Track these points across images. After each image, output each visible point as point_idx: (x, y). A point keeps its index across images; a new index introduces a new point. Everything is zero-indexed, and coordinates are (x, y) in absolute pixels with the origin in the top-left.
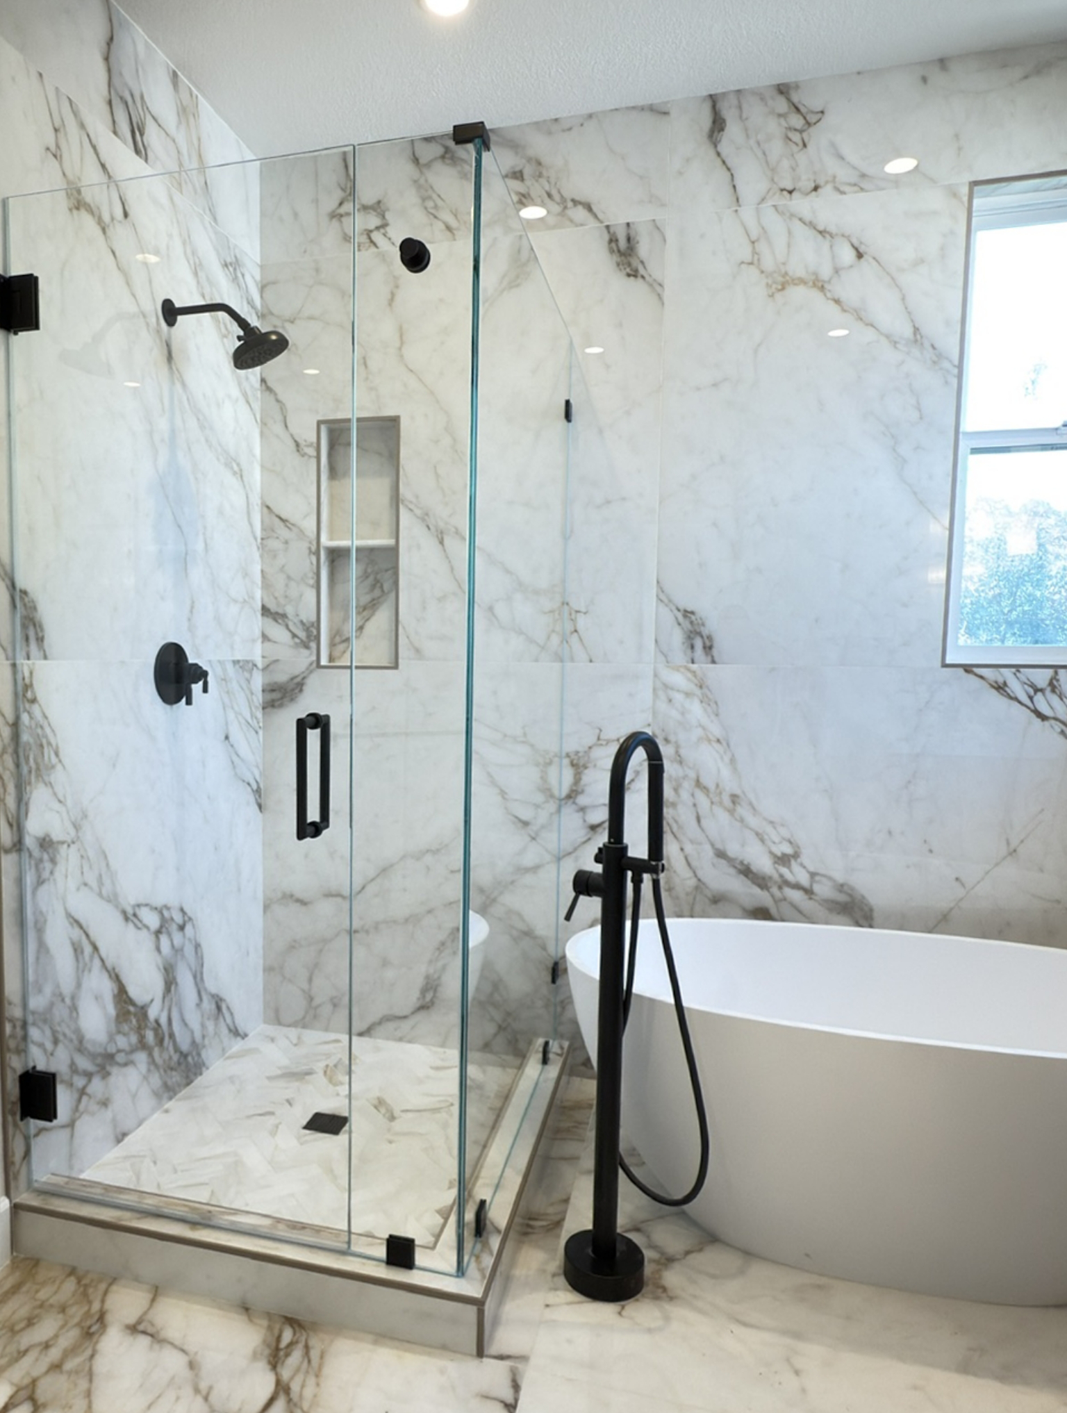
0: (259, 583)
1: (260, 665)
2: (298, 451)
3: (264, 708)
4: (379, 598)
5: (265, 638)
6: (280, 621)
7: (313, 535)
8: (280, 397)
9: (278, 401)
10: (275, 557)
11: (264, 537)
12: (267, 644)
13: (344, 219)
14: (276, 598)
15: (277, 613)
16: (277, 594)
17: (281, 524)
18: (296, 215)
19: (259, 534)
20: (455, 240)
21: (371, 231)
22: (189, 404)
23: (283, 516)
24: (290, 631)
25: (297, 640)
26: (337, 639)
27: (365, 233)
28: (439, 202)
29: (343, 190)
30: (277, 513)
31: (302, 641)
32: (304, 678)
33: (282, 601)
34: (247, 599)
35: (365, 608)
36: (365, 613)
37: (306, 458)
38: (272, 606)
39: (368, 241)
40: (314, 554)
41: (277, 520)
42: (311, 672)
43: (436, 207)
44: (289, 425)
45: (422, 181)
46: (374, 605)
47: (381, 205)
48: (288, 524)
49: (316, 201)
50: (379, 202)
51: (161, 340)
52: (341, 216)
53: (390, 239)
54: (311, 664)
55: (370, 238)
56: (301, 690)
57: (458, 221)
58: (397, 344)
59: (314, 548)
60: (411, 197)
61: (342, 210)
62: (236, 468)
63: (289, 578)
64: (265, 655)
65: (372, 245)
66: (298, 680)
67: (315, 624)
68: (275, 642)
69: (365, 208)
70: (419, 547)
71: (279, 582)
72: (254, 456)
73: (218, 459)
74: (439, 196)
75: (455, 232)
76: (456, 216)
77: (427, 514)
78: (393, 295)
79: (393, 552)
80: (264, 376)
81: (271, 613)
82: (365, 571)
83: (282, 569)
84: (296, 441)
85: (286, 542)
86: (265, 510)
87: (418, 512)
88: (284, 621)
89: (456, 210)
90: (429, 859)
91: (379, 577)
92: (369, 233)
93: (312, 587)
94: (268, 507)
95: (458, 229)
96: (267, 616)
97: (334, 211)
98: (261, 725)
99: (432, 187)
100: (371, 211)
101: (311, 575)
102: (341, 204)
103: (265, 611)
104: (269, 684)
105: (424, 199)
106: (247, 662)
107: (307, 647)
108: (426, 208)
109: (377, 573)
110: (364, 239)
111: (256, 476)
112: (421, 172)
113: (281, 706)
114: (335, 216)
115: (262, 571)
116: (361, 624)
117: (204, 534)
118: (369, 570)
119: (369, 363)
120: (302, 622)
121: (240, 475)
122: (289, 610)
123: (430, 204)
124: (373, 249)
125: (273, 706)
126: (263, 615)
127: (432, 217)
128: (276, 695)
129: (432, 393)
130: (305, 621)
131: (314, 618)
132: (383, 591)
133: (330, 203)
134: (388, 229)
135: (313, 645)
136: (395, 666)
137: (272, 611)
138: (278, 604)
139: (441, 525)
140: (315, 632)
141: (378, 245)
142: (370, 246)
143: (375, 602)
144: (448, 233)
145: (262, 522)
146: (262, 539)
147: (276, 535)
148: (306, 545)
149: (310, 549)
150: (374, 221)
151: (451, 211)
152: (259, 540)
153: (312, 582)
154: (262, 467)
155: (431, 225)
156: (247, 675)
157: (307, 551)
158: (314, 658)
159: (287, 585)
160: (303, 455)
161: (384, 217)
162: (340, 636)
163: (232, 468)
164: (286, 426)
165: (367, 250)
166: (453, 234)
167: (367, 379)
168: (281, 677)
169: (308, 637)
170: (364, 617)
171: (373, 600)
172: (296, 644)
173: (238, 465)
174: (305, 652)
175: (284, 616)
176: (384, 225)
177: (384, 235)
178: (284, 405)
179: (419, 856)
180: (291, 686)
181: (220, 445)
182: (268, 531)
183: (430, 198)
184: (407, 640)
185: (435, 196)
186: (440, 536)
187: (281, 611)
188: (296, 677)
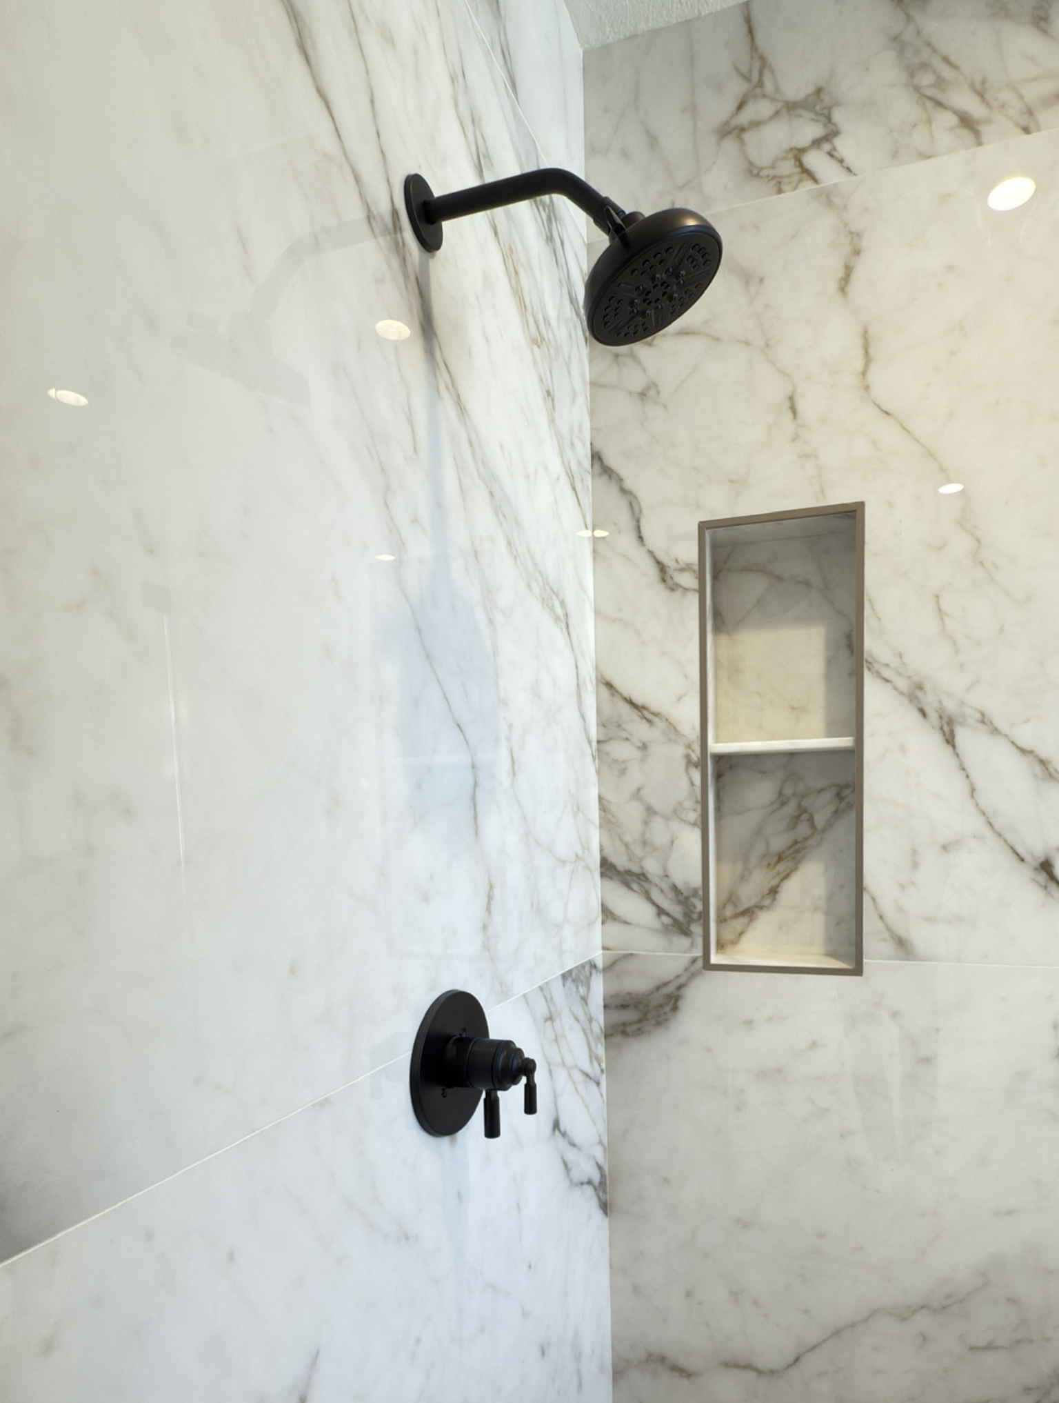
0: (597, 821)
1: (600, 964)
2: (664, 580)
3: (607, 1036)
4: (806, 839)
5: (608, 914)
6: (635, 886)
7: (693, 733)
8: (628, 484)
9: (624, 491)
10: (623, 772)
11: (601, 738)
12: (613, 927)
13: (746, 136)
14: (626, 845)
15: (629, 872)
16: (628, 838)
17: (634, 715)
18: (653, 141)
19: (594, 733)
20: (980, 144)
21: (803, 151)
22: (473, 454)
23: (638, 700)
24: (654, 903)
25: (665, 919)
26: (729, 911)
27: (791, 155)
28: (947, 73)
29: (746, 78)
30: (626, 694)
31: (675, 921)
32: (680, 987)
33: (638, 850)
34: (580, 854)
35: (780, 858)
36: (782, 867)
37: (678, 594)
38: (621, 861)
39: (799, 170)
40: (696, 766)
41: (626, 708)
42: (693, 976)
43: (940, 82)
44: (645, 534)
45: (909, 35)
46: (797, 851)
47: (823, 96)
48: (647, 714)
49: (692, 109)
50: (819, 91)
51: (406, 276)
52: (743, 129)
53: (841, 161)
54: (694, 961)
55: (801, 165)
56: (675, 1008)
57: (988, 104)
58: (859, 364)
59: (695, 756)
60: (886, 69)
61: (745, 117)
62: (559, 611)
63: (650, 811)
64: (609, 944)
65: (805, 176)
66: (670, 989)
67: (700, 892)
68: (626, 923)
69: (792, 107)
70: (903, 749)
71: (631, 816)
72: (585, 592)
73: (529, 586)
74: (946, 60)
75: (980, 128)
76: (981, 95)
77: (920, 687)
78: (848, 270)
79: (852, 758)
80: (597, 447)
81: (618, 872)
82: (780, 794)
83: (637, 794)
84: (658, 563)
85: (644, 747)
86: (604, 690)
87: (902, 684)
88: (641, 886)
89: (984, 82)
90: (923, 1321)
91: (804, 804)
92: (798, 154)
93: (695, 824)
94: (609, 685)
95: (988, 121)
96: (611, 878)
97: (726, 123)
98: (603, 1066)
99: (929, 44)
100: (802, 112)
101: (689, 804)
102: (740, 107)
103: (608, 868)
104: (616, 996)
105: (912, 72)
106: (583, 966)
107: (685, 931)
108: (917, 89)
109: (803, 797)
110: (788, 167)
111: (587, 629)
112: (909, 19)
113: (639, 1033)
114: (732, 131)
115: (600, 798)
116: (775, 882)
117: (508, 739)
118: (788, 791)
119: (800, 406)
120: (674, 888)
121: (565, 623)
122: (652, 866)
123: (926, 79)
124: (809, 185)
125: (624, 1033)
126: (602, 875)
127: (929, 104)
128: (628, 1015)
129: (930, 454)
130: (680, 885)
131: (697, 880)
132: (813, 826)
133: (718, 109)
134: (838, 142)
135: (697, 929)
136: (858, 970)
137: (620, 868)
138: (631, 855)
139: (951, 706)
140: (699, 906)
141: (818, 176)
142: (800, 181)
143: (797, 847)
144: (964, 133)
145: (599, 712)
146: (599, 742)
147: (624, 734)
148: (679, 751)
149: (688, 757)
150: (808, 130)
151: (972, 87)
152: (594, 745)
153: (693, 816)
154: (597, 613)
155: (929, 121)
156: (582, 990)
157: (683, 762)
158: (698, 952)
159: (646, 823)
160: (673, 588)
161: (829, 119)
162: (735, 905)
163: (552, 609)
164: (641, 538)
165: (795, 189)
166: (977, 133)
167: (796, 438)
168: (638, 984)
169: (687, 915)
170: (778, 874)
171: (796, 842)
172: (665, 926)
173: (562, 603)
174: (684, 942)
175: (642, 877)
176: (831, 135)
177: (831, 155)
178: (636, 497)
179: (904, 1314)
180: (657, 999)
181: (532, 557)
182: (610, 730)
183: (925, 66)
184: (880, 924)
185: (937, 63)
186: (946, 728)
187: (636, 869)
188: (666, 984)
